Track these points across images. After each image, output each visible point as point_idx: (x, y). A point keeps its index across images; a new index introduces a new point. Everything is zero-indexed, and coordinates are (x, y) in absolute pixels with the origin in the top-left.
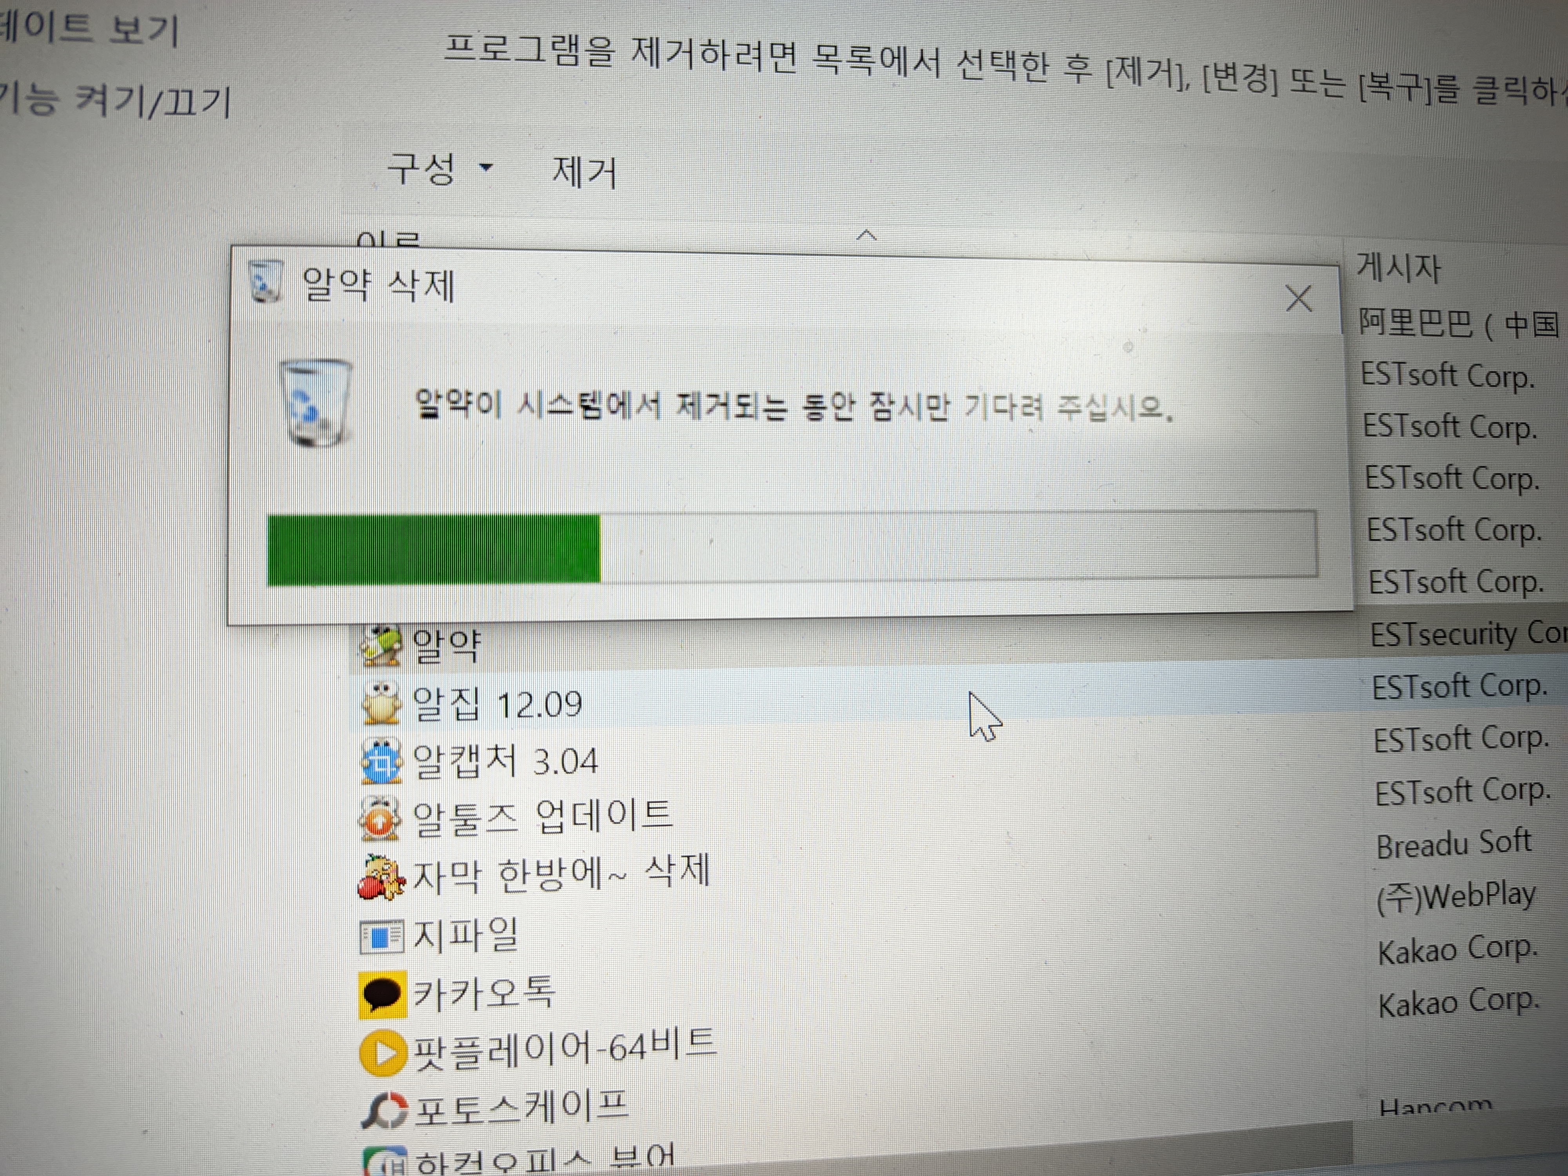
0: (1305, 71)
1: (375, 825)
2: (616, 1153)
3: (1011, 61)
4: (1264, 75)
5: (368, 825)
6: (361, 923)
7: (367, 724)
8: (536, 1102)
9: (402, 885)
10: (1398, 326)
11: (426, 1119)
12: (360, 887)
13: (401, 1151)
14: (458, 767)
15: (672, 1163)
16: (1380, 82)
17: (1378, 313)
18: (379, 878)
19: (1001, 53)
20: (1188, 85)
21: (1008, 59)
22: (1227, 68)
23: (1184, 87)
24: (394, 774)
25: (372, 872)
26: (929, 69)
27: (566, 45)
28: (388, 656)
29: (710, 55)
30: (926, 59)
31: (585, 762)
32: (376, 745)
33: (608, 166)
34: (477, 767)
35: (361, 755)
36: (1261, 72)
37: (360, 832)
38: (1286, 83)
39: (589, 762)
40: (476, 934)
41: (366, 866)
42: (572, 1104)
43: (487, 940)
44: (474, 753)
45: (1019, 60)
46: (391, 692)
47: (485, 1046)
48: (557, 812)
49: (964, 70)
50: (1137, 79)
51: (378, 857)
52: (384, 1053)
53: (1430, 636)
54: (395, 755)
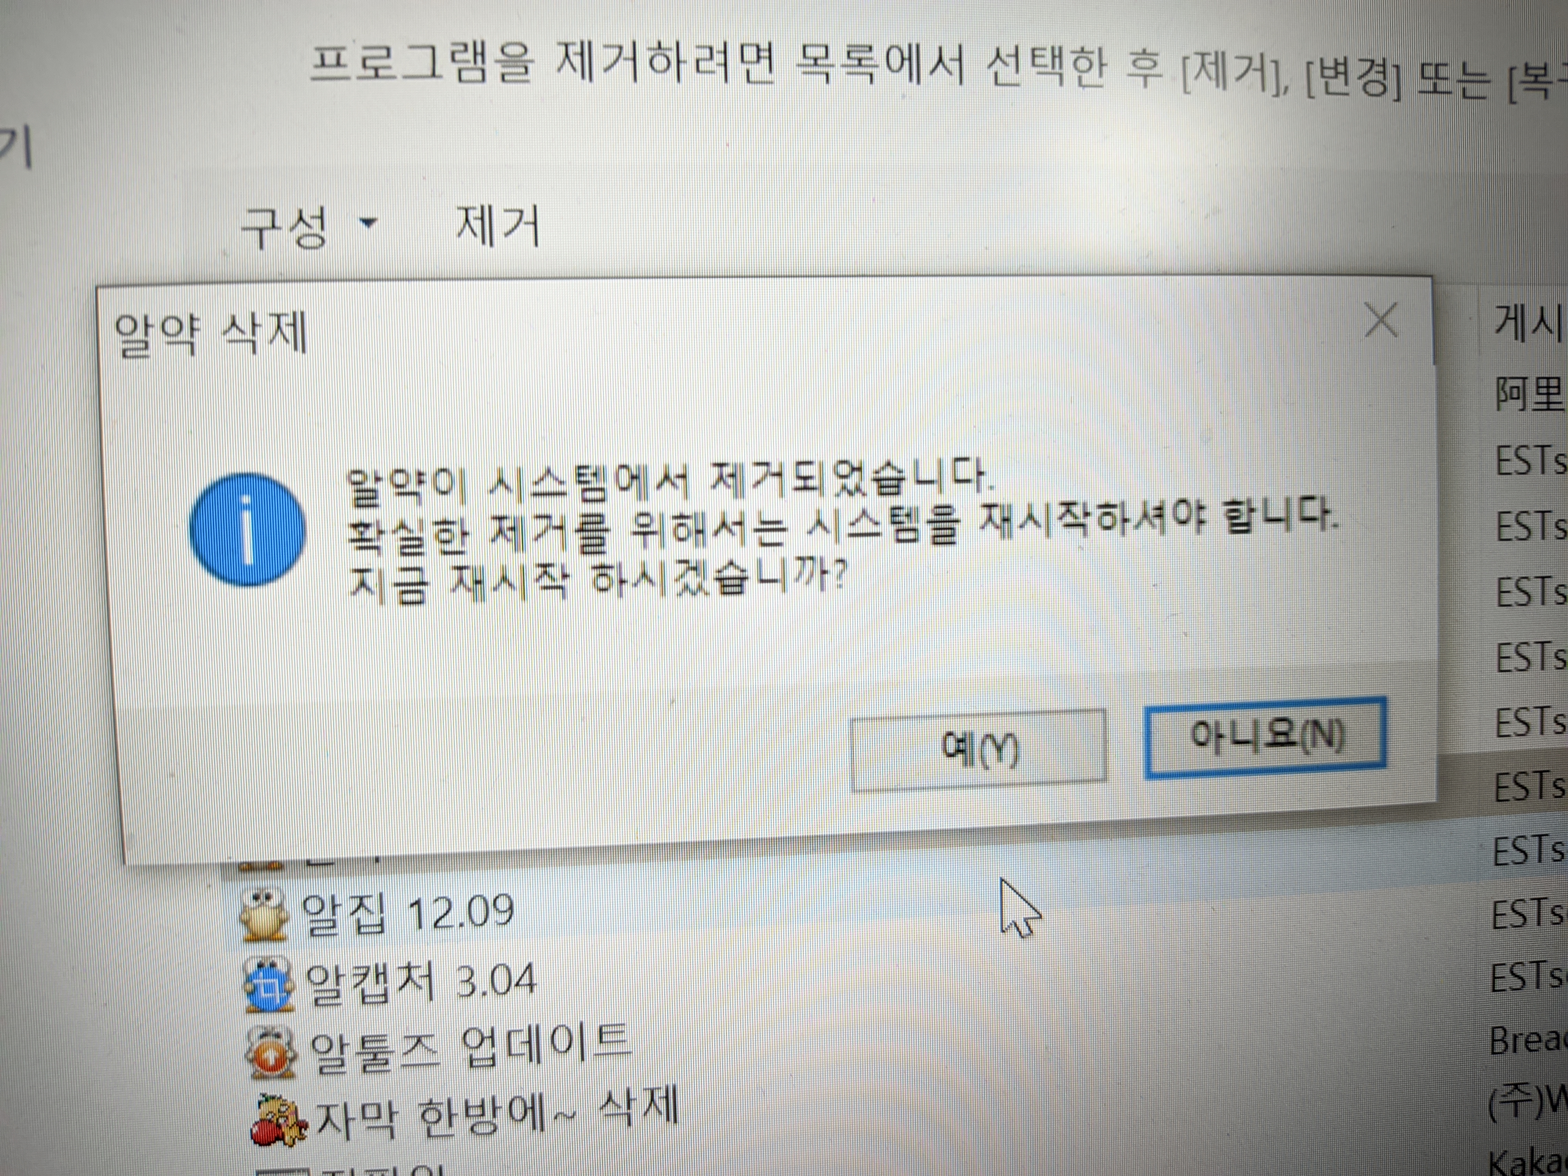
1: (267, 1060)
5: (256, 1059)
6: (258, 1173)
7: (247, 941)
9: (303, 1130)
10: (1544, 399)
12: (254, 1131)
16: (1536, 76)
17: (1519, 383)
18: (275, 1121)
19: (1044, 49)
20: (1286, 88)
22: (1337, 64)
23: (1282, 90)
24: (284, 1000)
25: (267, 1115)
27: (470, 55)
29: (660, 63)
31: (520, 979)
32: (260, 966)
35: (242, 979)
38: (1412, 82)
39: (526, 980)
41: (259, 1107)
46: (274, 902)
51: (273, 1098)
54: (285, 977)
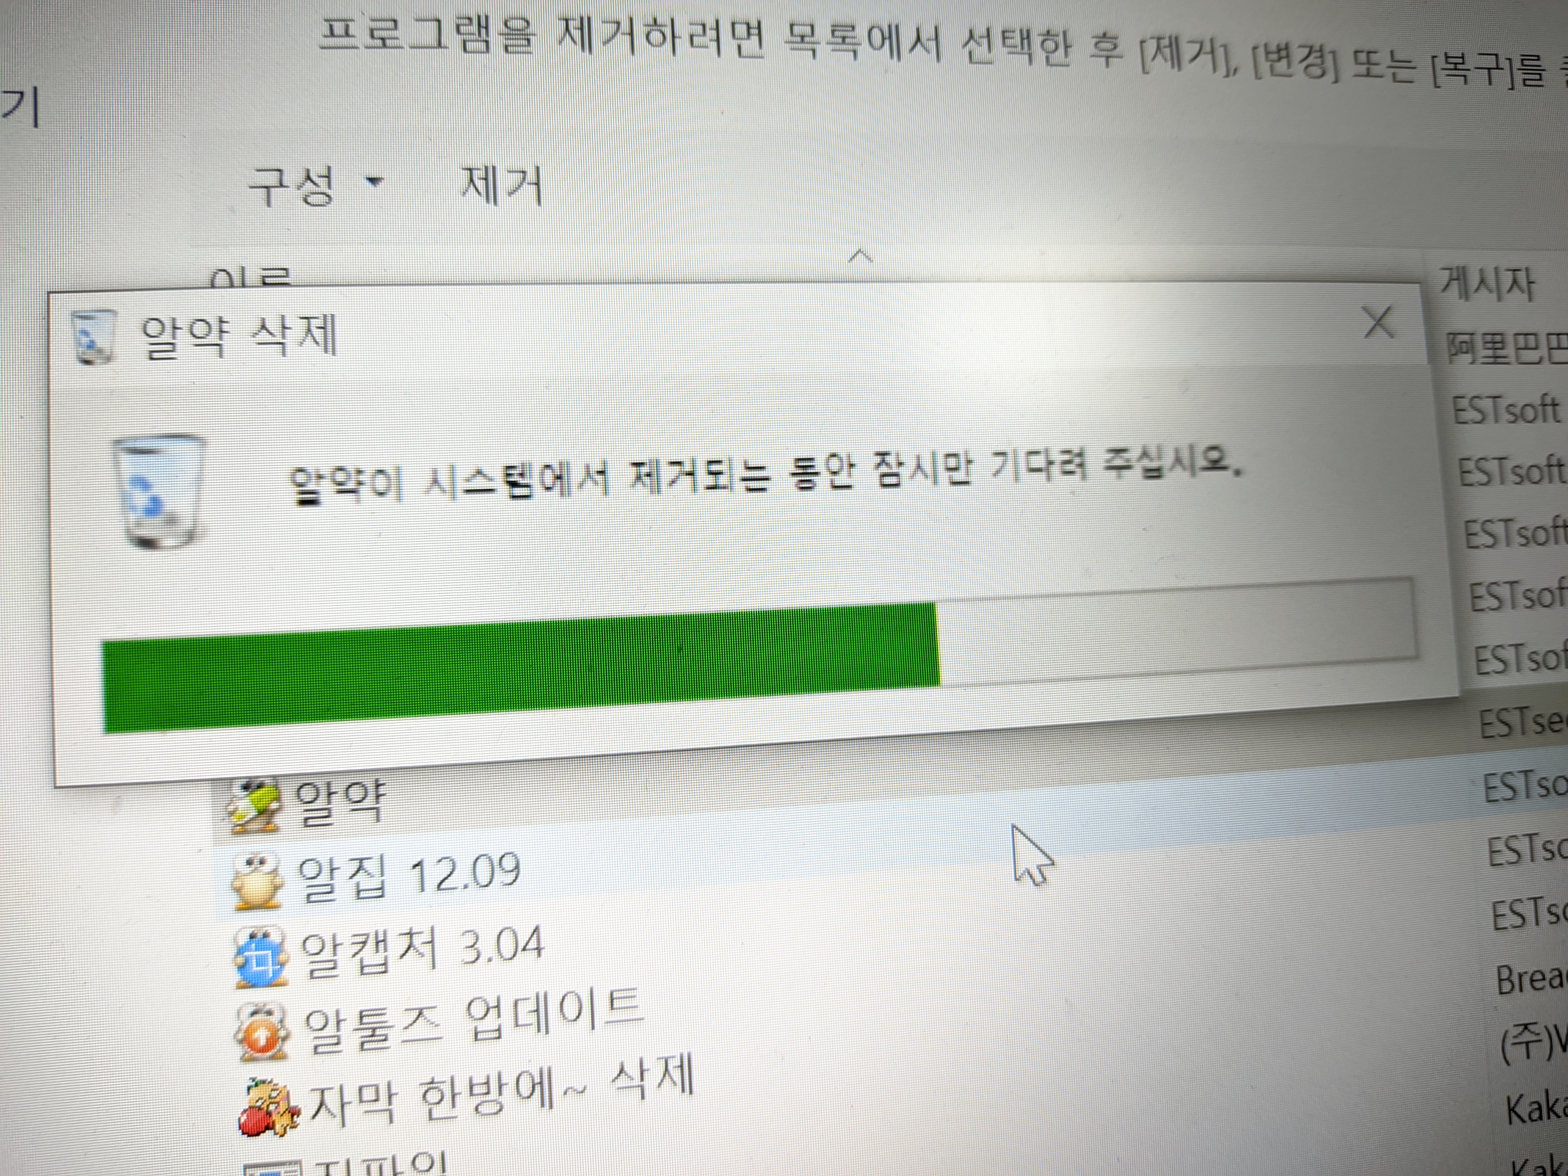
0: (1369, 52)
1: (257, 1040)
3: (1026, 42)
4: (1322, 57)
5: (246, 1040)
6: (246, 1167)
7: (240, 909)
9: (295, 1116)
10: (1490, 353)
12: (242, 1121)
14: (362, 960)
16: (1456, 64)
17: (1466, 338)
18: (265, 1108)
19: (1014, 32)
20: (1236, 70)
21: (1022, 39)
23: (1232, 72)
24: (277, 973)
25: (257, 1101)
26: (928, 51)
27: (474, 28)
28: (263, 819)
29: (656, 36)
30: (924, 38)
32: (252, 936)
33: (531, 176)
34: (386, 958)
35: (234, 950)
36: (1318, 54)
37: (238, 1051)
40: (395, 1174)
41: (249, 1093)
44: (381, 942)
45: (1036, 40)
46: (267, 868)
48: (493, 1013)
49: (970, 53)
50: (1176, 60)
51: (264, 1082)
53: (1545, 722)
54: (277, 949)
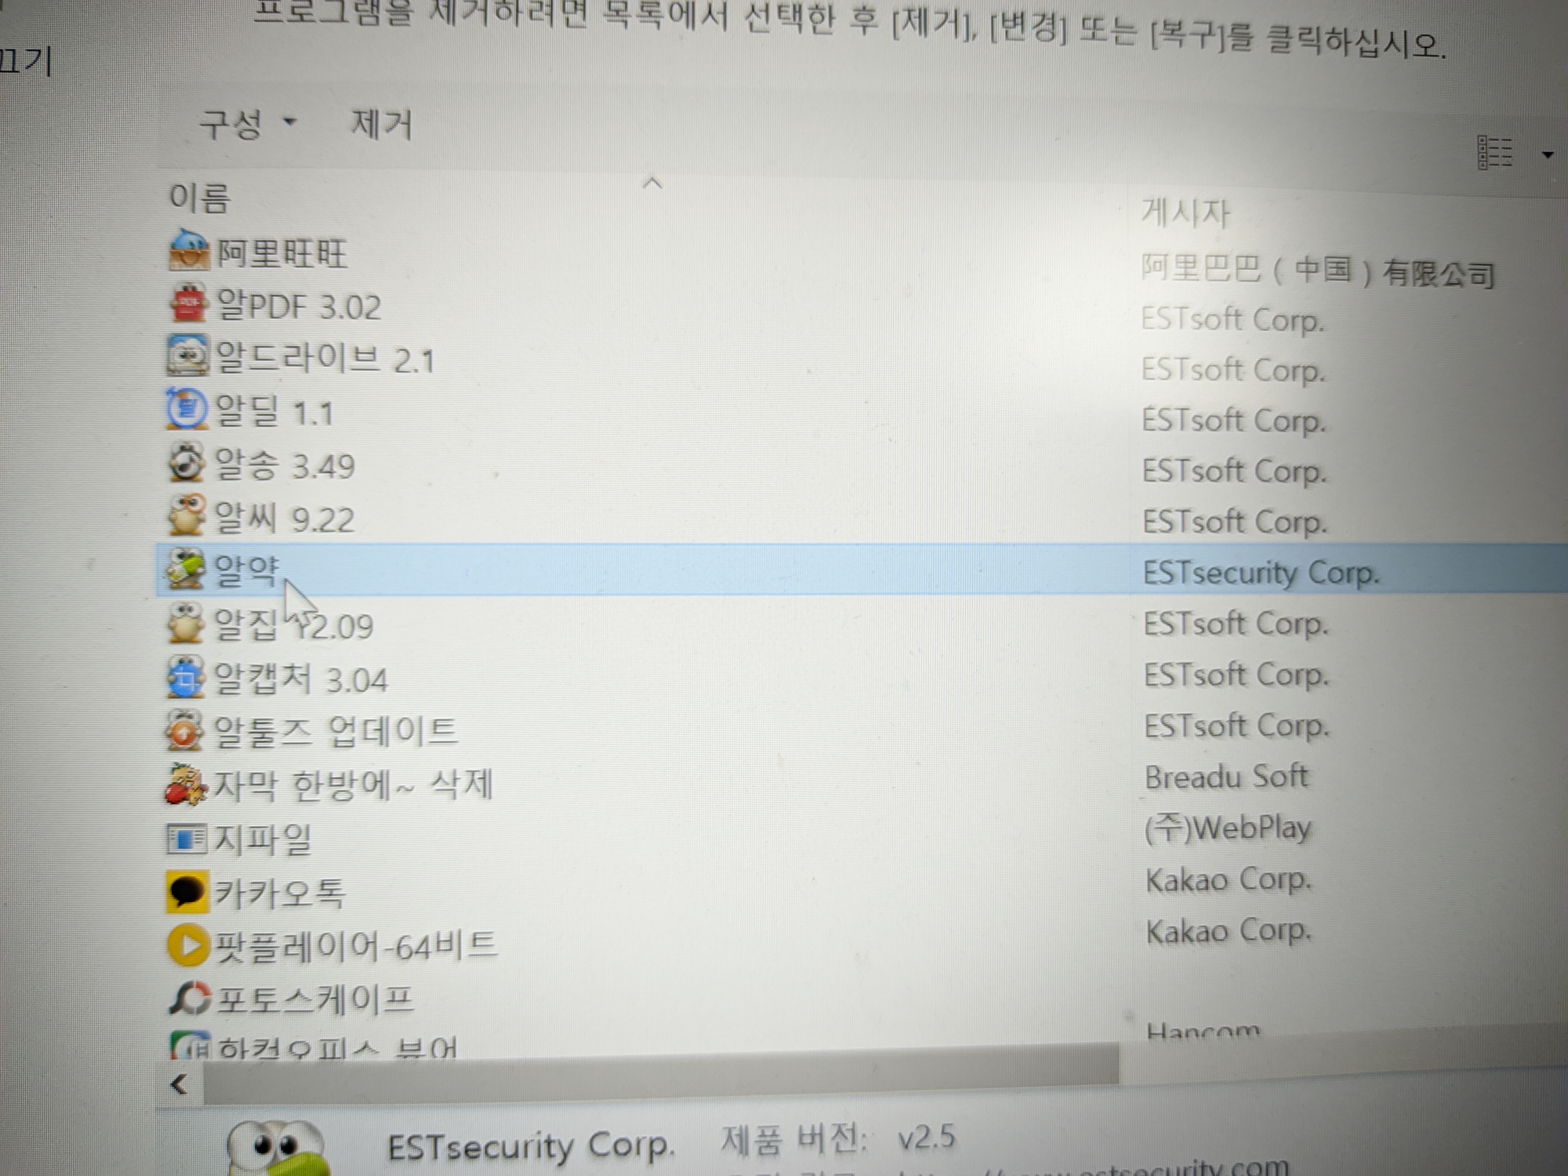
0: (1096, 19)
1: (180, 736)
2: (402, 1046)
3: (797, 15)
4: (1053, 24)
5: (173, 735)
6: (169, 825)
7: (173, 642)
8: (328, 995)
9: (204, 792)
10: (1182, 271)
11: (227, 1007)
12: (168, 792)
13: (204, 1036)
14: (257, 684)
15: (454, 1056)
16: (1173, 30)
17: (1162, 258)
18: (184, 785)
21: (795, 12)
22: (1015, 18)
23: (971, 37)
24: (196, 688)
25: (178, 779)
26: (717, 22)
28: (191, 579)
29: (504, 12)
30: (714, 11)
31: (375, 681)
32: (181, 662)
33: (404, 118)
34: (274, 683)
35: (167, 671)
36: (1051, 21)
37: (166, 743)
38: (1076, 31)
39: (380, 681)
40: (273, 839)
41: (172, 773)
42: (360, 1000)
43: (282, 846)
44: (271, 672)
45: (806, 13)
46: (193, 614)
47: (280, 942)
48: (349, 728)
49: (751, 23)
50: (923, 28)
51: (184, 766)
52: (189, 946)
53: (1205, 574)
54: (198, 672)
